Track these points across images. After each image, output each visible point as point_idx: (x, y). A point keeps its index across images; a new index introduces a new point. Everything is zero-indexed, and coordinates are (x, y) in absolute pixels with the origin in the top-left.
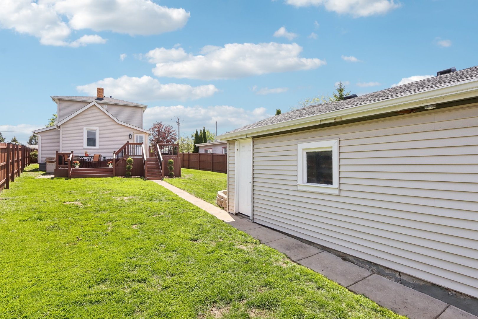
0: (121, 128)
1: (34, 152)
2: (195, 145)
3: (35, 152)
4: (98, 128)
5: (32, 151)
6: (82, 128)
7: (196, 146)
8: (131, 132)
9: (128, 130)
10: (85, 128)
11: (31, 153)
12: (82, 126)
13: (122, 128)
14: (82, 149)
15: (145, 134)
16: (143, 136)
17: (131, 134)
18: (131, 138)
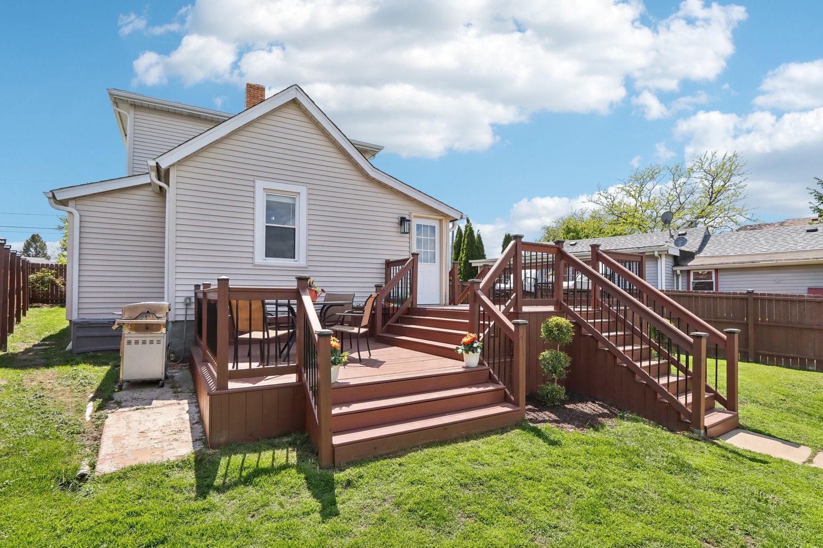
0: (375, 195)
1: (39, 274)
2: (470, 261)
3: (43, 272)
4: (303, 190)
5: (33, 269)
6: (251, 184)
7: (473, 265)
8: (405, 209)
9: (396, 202)
10: (260, 185)
11: (32, 277)
12: (251, 178)
13: (380, 195)
14: (250, 266)
15: (440, 220)
16: (435, 227)
17: (404, 216)
18: (407, 233)
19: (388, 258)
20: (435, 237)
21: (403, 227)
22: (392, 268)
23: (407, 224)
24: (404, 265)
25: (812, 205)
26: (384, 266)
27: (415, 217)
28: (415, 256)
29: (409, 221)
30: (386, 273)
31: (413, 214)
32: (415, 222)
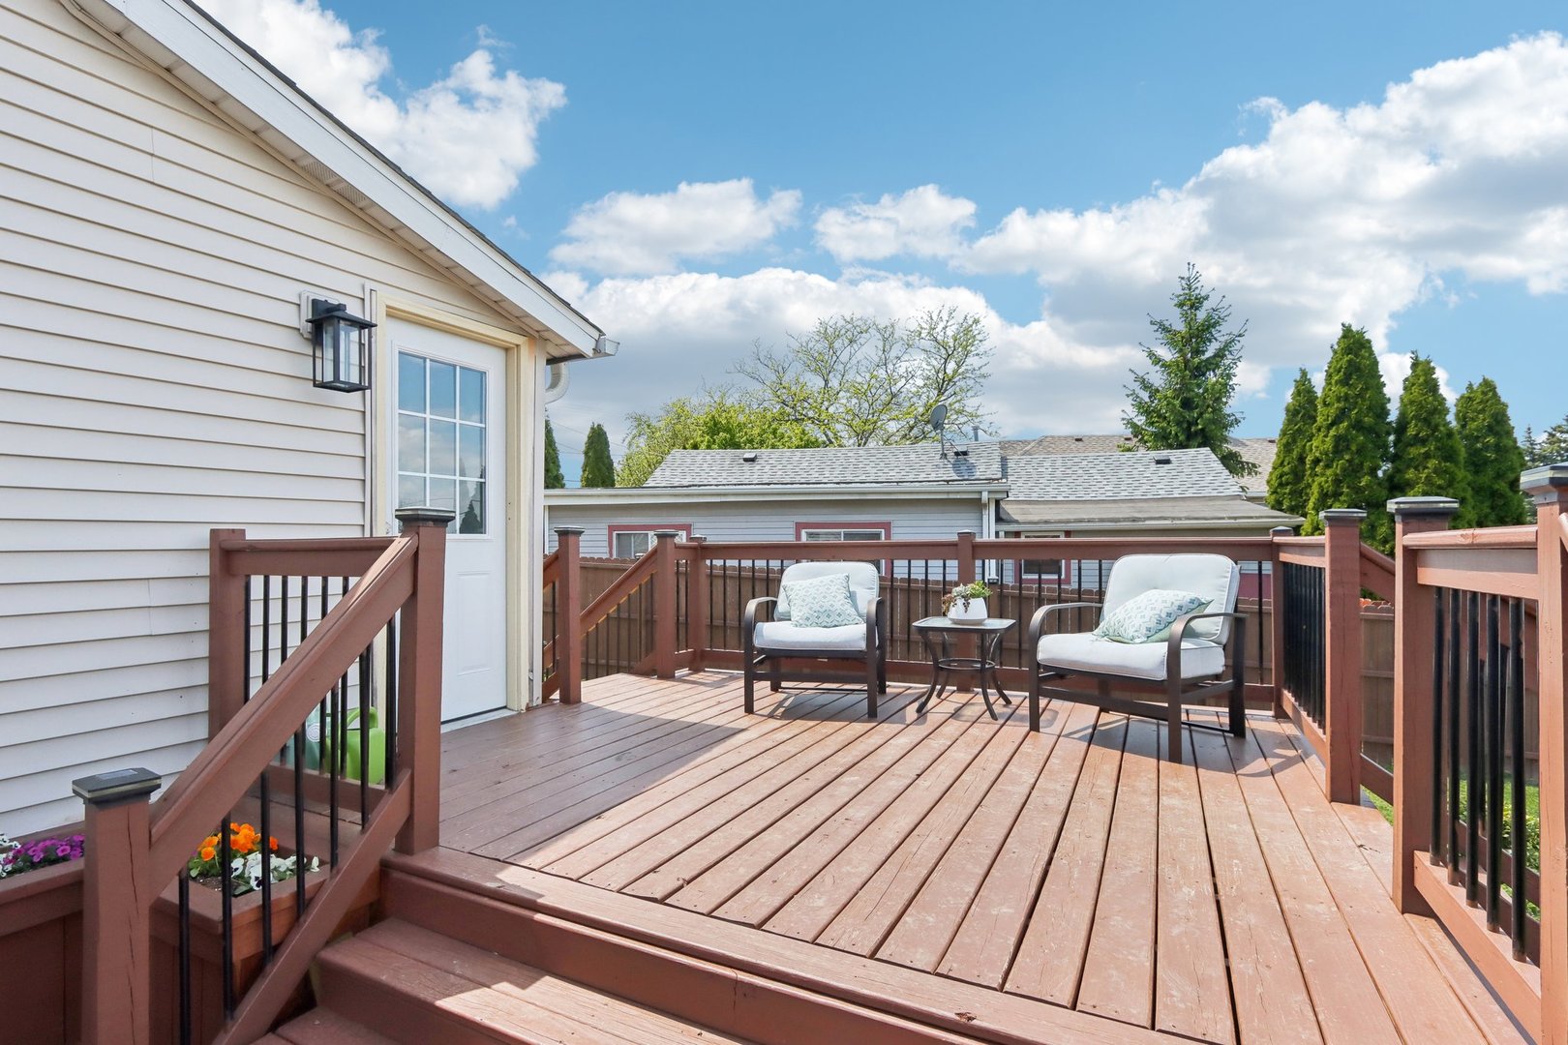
8: (339, 266)
15: (507, 350)
16: (483, 374)
17: (334, 299)
18: (351, 389)
19: (228, 516)
20: (483, 419)
21: (329, 354)
22: (257, 582)
23: (350, 338)
24: (362, 572)
25: (1125, 416)
26: (203, 566)
27: (393, 314)
28: (427, 531)
29: (363, 325)
30: (216, 607)
31: (386, 297)
32: (391, 341)
